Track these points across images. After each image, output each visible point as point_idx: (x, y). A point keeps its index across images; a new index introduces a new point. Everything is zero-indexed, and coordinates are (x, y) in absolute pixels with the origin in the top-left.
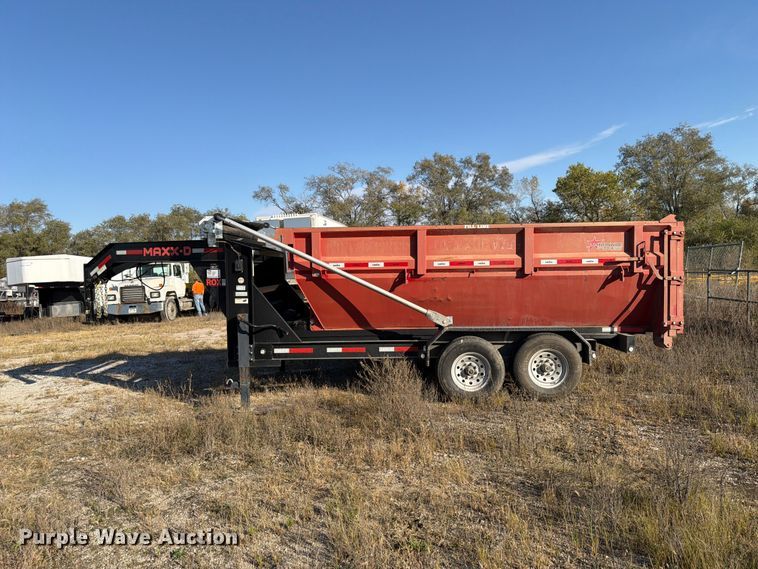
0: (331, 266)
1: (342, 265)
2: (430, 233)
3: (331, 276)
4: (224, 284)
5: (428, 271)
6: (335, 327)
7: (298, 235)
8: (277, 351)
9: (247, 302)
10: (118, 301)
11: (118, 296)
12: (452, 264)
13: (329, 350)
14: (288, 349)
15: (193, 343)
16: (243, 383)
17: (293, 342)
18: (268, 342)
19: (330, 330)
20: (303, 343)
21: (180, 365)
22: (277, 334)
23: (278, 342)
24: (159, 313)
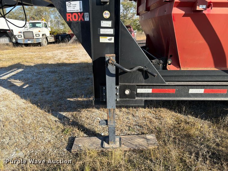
4: (87, 19)
6: (190, 66)
9: (113, 41)
10: (23, 38)
11: (23, 36)
13: (192, 91)
14: (151, 90)
15: (55, 58)
16: (110, 123)
17: (158, 83)
18: (133, 83)
19: (186, 69)
20: (167, 84)
21: (50, 74)
22: (142, 76)
23: (143, 83)
24: (40, 43)
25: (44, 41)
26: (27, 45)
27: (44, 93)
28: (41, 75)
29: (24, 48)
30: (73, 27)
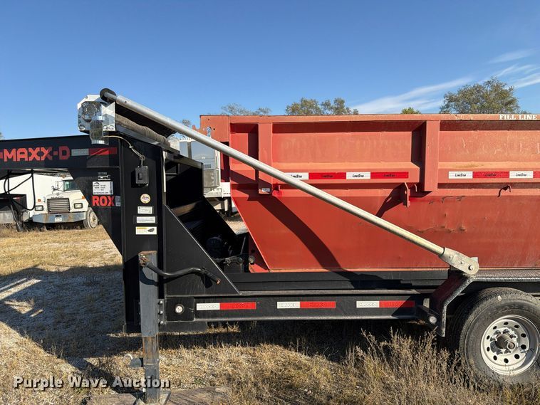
0: (288, 177)
1: (306, 176)
2: (446, 126)
3: (287, 193)
4: (118, 204)
5: (441, 186)
6: (284, 267)
7: (236, 128)
8: (201, 307)
9: (155, 232)
10: (45, 211)
11: (45, 207)
12: (476, 175)
13: (281, 305)
14: (219, 304)
15: (104, 256)
16: (147, 363)
17: (226, 293)
18: (188, 294)
19: (278, 271)
20: (241, 294)
21: (82, 288)
22: (202, 282)
23: (203, 293)
24: (81, 222)
25: (91, 218)
26: (52, 226)
27: (61, 324)
28: (66, 289)
29: (44, 233)
30: (100, 213)
